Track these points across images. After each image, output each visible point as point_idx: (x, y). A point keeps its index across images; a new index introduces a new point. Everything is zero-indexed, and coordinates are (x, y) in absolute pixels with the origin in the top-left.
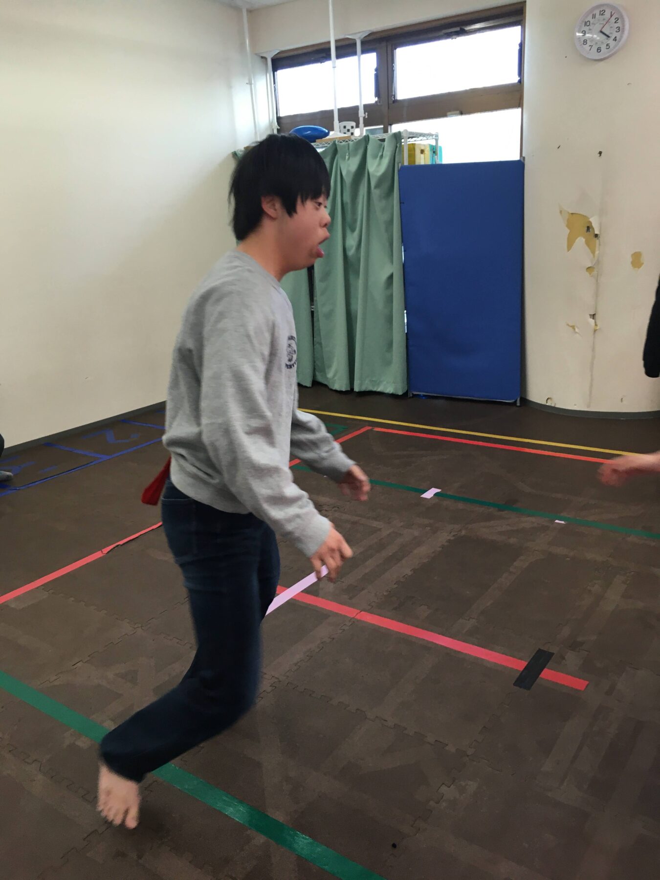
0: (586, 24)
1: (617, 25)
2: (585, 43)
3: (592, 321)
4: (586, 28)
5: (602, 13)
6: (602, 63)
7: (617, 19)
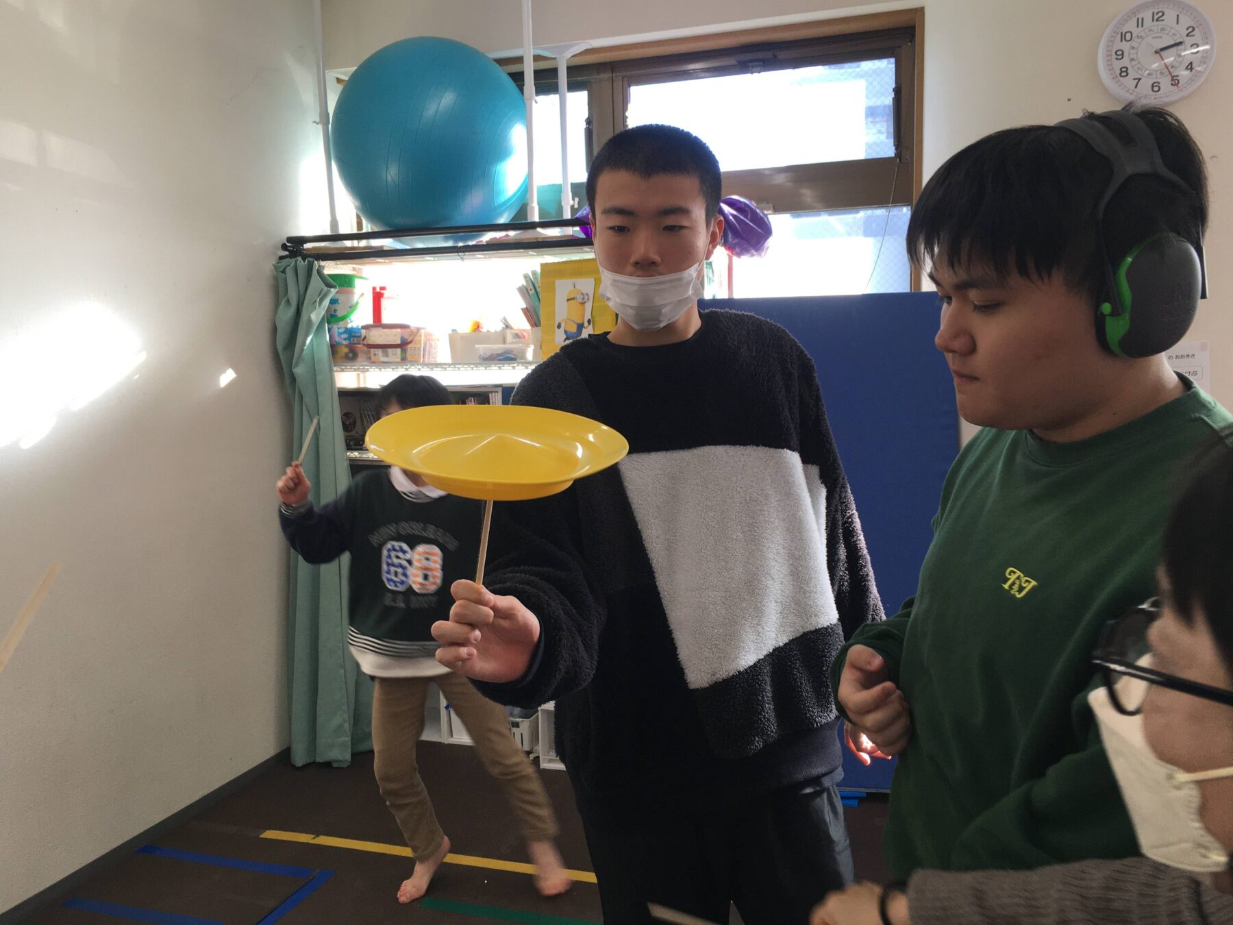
0: (1123, 37)
2: (1124, 74)
4: (1125, 46)
5: (1158, 17)
7: (1191, 29)
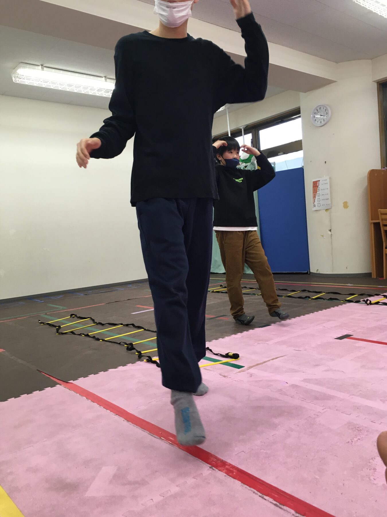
1: (326, 112)
2: (315, 120)
3: (330, 233)
4: (315, 115)
5: (320, 109)
6: (322, 128)
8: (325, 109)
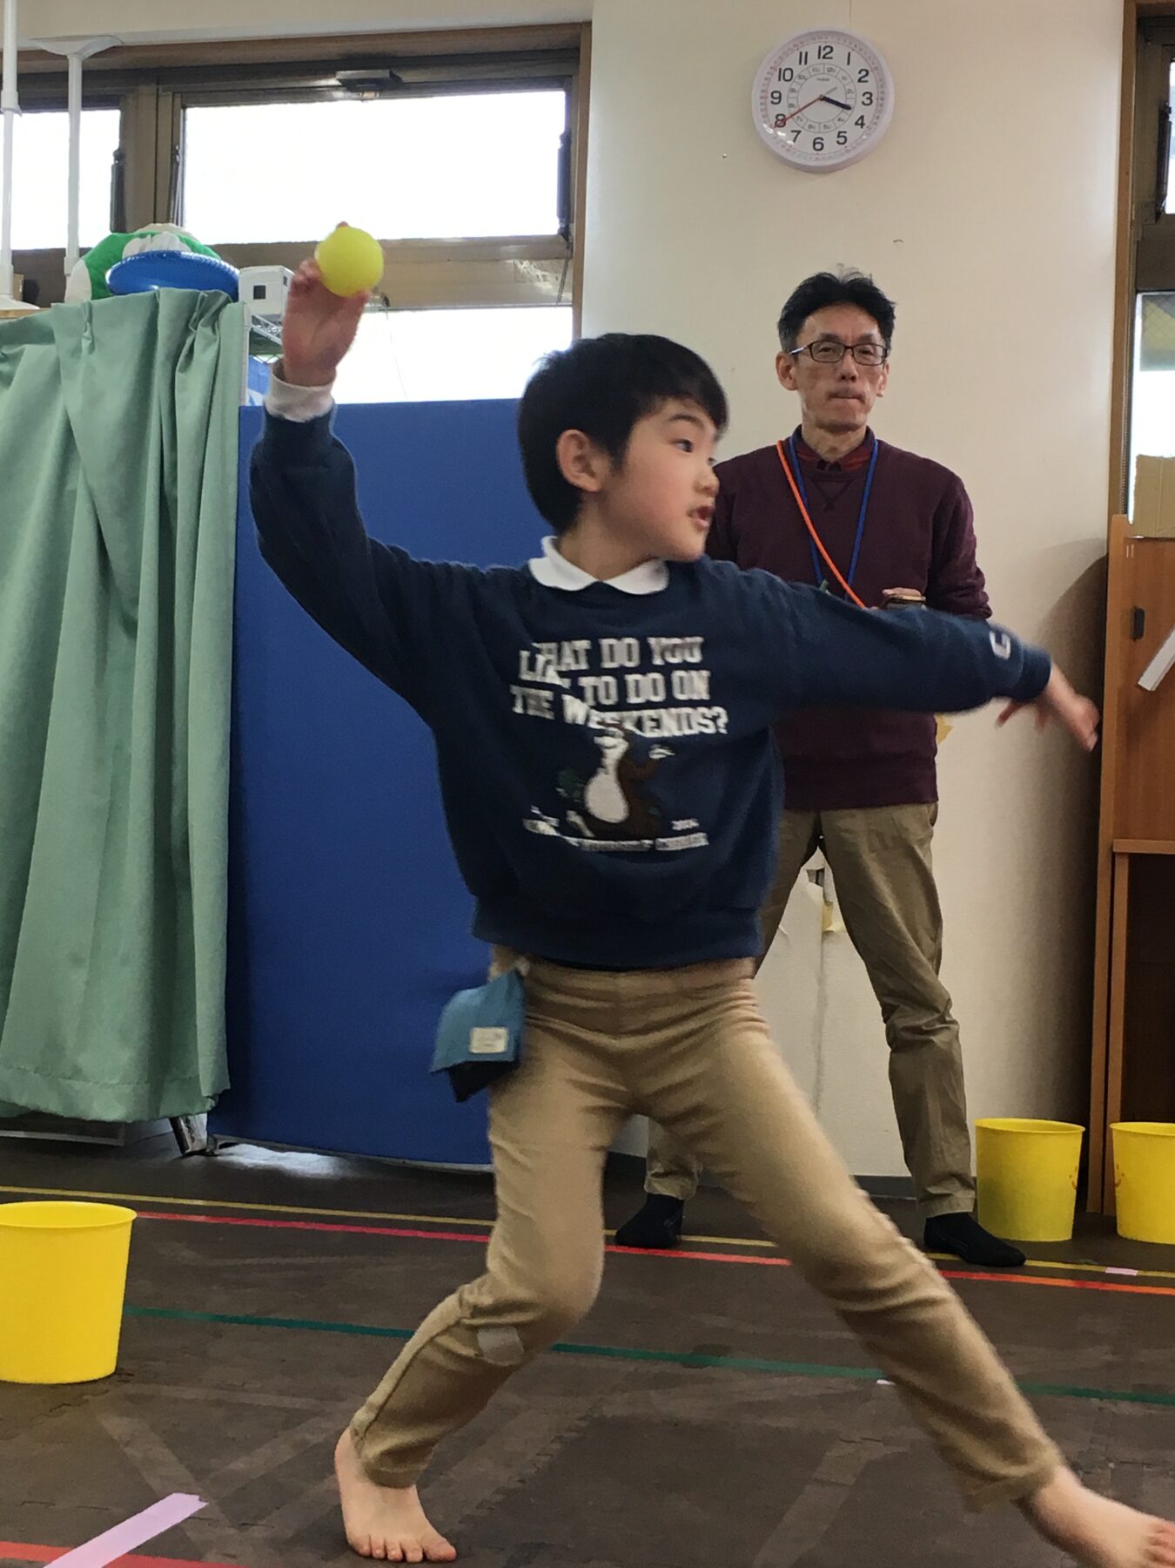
0: (781, 76)
1: (863, 88)
3: (815, 891)
4: (783, 87)
5: (825, 53)
6: (825, 181)
7: (864, 73)
8: (858, 63)
